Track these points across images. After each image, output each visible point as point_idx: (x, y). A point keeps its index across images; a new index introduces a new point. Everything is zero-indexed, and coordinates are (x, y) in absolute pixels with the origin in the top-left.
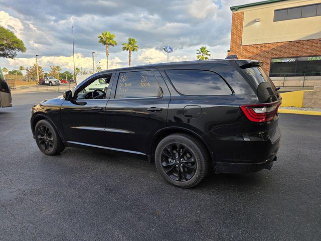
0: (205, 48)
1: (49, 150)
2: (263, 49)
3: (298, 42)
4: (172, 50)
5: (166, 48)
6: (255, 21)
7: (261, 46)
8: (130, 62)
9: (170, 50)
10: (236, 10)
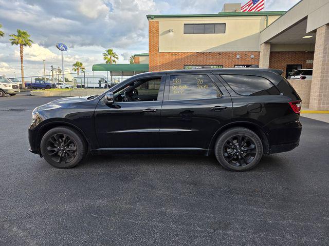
0: (112, 50)
1: (66, 163)
2: (177, 57)
3: (203, 53)
4: (66, 49)
5: (59, 45)
6: (169, 31)
7: (176, 54)
8: (22, 59)
9: (64, 49)
10: (152, 19)
